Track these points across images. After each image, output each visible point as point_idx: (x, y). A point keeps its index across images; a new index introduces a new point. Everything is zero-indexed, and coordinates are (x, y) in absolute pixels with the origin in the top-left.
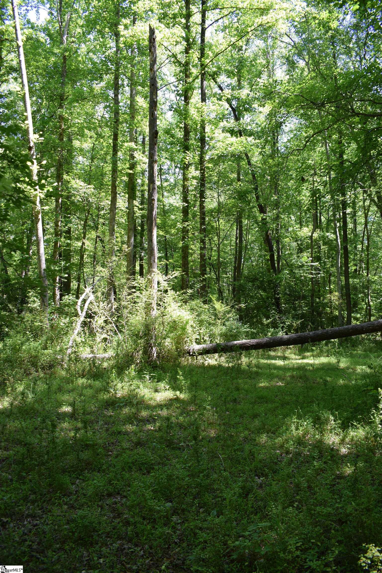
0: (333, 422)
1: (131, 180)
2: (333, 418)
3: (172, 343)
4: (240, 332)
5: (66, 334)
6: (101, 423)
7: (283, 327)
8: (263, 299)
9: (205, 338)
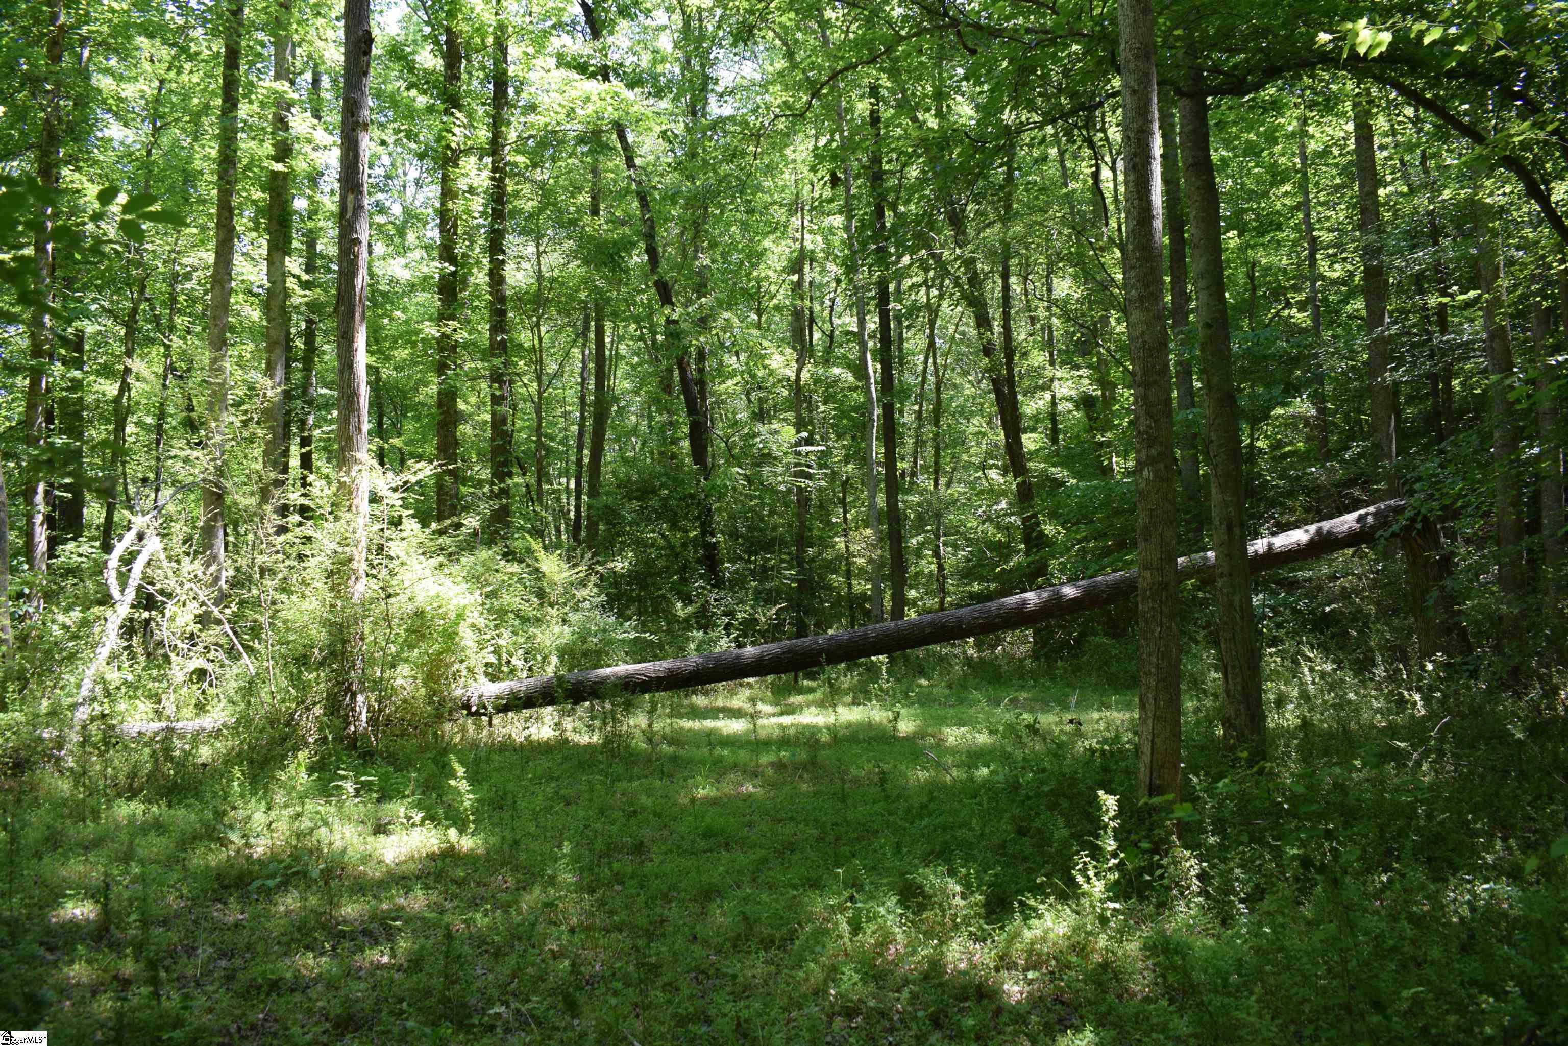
0: (958, 901)
1: (279, 195)
2: (958, 888)
3: (415, 678)
4: (611, 642)
5: (72, 657)
6: (204, 952)
7: (728, 627)
8: (672, 547)
9: (514, 661)
